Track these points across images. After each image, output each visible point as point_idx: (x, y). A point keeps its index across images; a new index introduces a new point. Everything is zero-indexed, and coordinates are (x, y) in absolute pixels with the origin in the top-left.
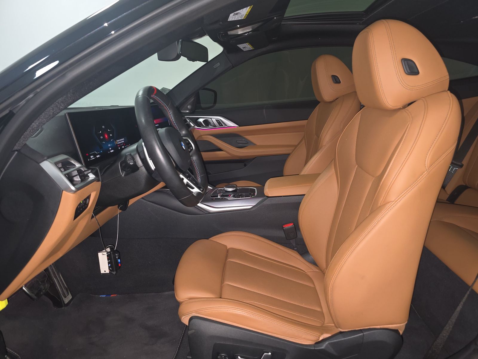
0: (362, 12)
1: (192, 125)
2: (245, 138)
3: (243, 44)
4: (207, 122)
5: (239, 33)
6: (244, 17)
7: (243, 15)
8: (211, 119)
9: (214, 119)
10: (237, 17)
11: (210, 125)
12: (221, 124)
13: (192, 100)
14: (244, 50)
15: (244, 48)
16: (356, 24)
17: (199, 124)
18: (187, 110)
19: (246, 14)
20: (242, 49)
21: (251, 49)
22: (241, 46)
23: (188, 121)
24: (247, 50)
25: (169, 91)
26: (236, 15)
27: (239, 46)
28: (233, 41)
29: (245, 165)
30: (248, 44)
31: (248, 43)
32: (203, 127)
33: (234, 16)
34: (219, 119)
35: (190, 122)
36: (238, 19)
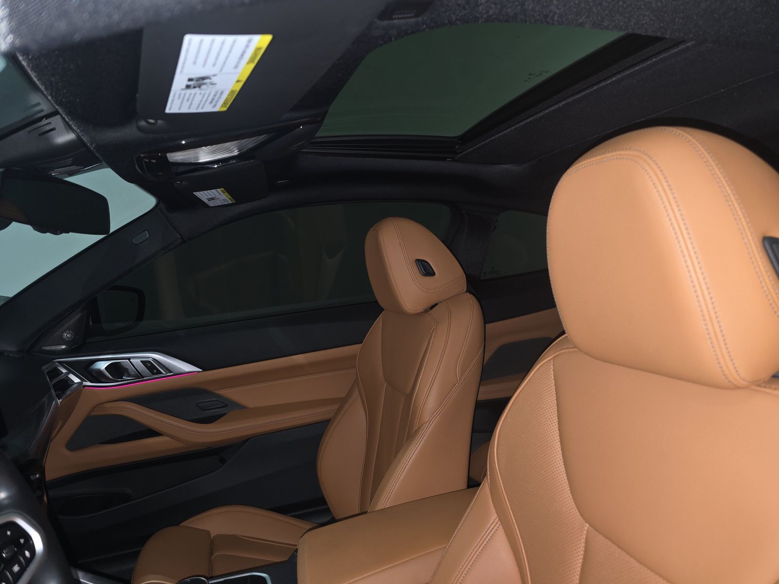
0: (454, 138)
1: (76, 380)
2: (218, 396)
3: (209, 191)
4: (116, 370)
5: (202, 160)
6: (225, 104)
7: (222, 93)
8: (129, 359)
9: (136, 359)
10: (198, 98)
11: (126, 374)
12: (155, 371)
13: (77, 317)
14: (211, 204)
15: (212, 199)
16: (444, 159)
17: (97, 376)
18: (63, 345)
19: (232, 92)
20: (206, 201)
21: (227, 203)
22: (203, 195)
23: (64, 371)
24: (217, 205)
25: (4, 302)
26: (197, 89)
27: (198, 194)
28: (183, 183)
29: (223, 461)
30: (222, 191)
31: (223, 189)
32: (108, 380)
33: (189, 91)
34: (150, 360)
35: (69, 374)
36: (200, 110)
